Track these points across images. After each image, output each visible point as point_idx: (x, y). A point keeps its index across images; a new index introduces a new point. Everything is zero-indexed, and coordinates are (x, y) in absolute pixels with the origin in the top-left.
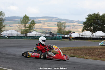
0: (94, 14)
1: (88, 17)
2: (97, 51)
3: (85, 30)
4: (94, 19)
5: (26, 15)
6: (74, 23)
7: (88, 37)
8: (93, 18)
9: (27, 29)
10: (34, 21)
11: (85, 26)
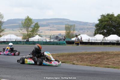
0: (108, 15)
1: (101, 18)
2: (93, 56)
3: (98, 33)
4: (107, 21)
5: (28, 17)
6: (89, 25)
7: (100, 41)
8: (106, 19)
9: (30, 33)
10: (38, 24)
11: (97, 29)
